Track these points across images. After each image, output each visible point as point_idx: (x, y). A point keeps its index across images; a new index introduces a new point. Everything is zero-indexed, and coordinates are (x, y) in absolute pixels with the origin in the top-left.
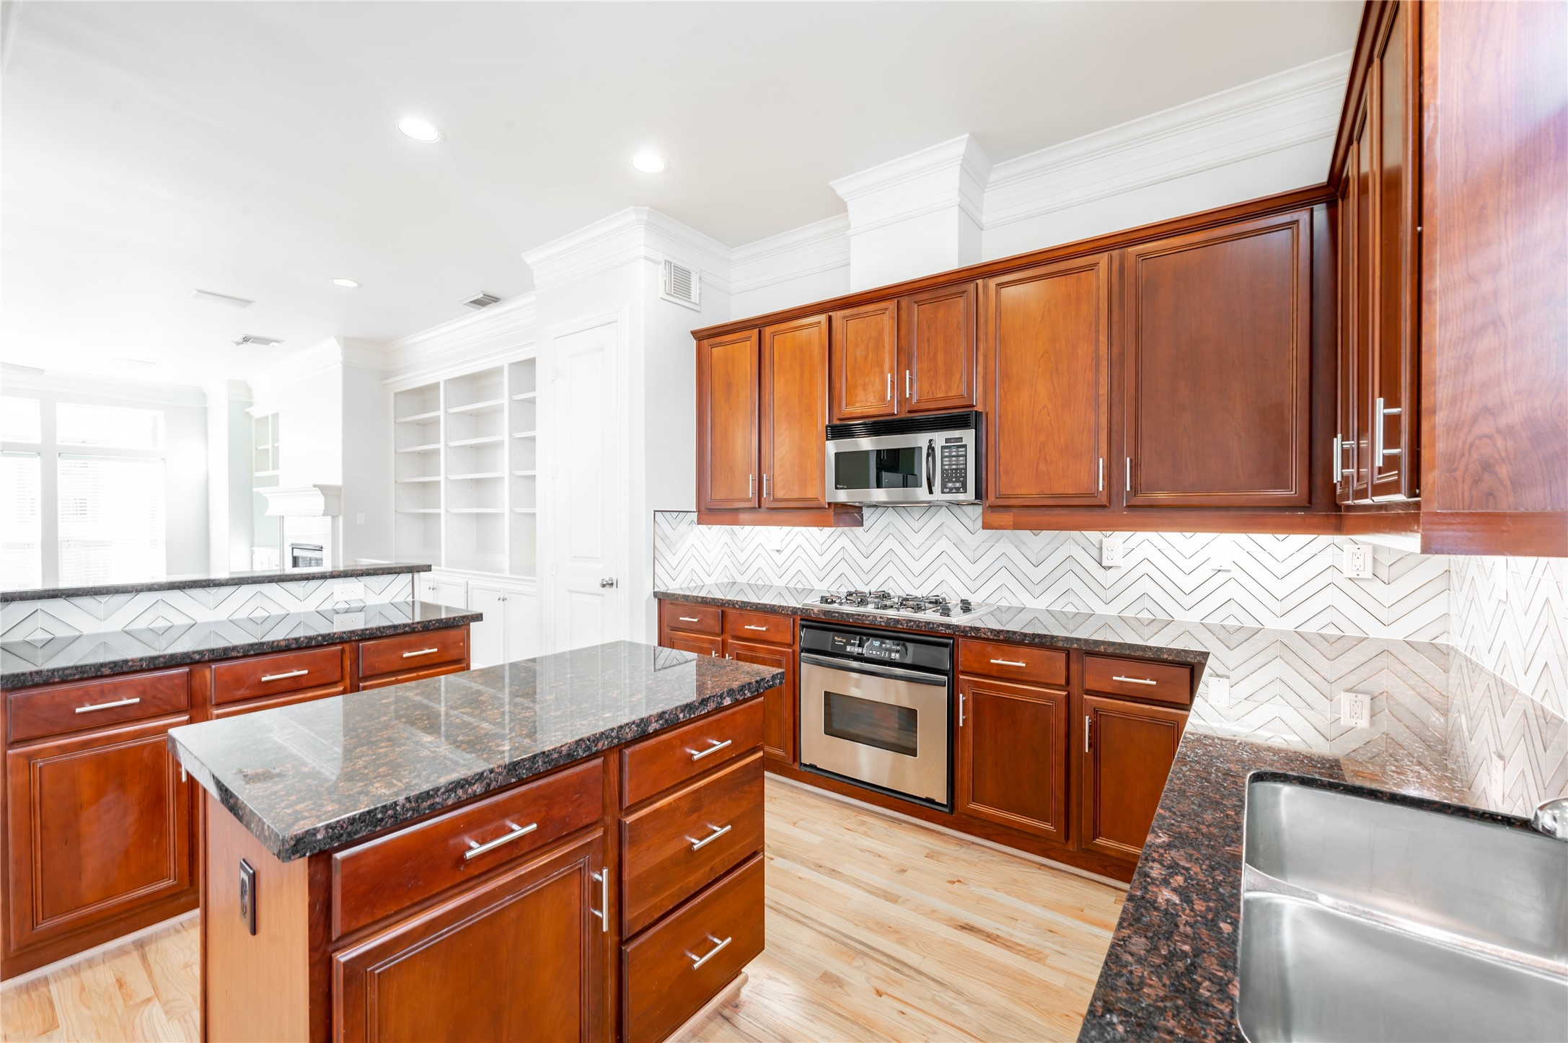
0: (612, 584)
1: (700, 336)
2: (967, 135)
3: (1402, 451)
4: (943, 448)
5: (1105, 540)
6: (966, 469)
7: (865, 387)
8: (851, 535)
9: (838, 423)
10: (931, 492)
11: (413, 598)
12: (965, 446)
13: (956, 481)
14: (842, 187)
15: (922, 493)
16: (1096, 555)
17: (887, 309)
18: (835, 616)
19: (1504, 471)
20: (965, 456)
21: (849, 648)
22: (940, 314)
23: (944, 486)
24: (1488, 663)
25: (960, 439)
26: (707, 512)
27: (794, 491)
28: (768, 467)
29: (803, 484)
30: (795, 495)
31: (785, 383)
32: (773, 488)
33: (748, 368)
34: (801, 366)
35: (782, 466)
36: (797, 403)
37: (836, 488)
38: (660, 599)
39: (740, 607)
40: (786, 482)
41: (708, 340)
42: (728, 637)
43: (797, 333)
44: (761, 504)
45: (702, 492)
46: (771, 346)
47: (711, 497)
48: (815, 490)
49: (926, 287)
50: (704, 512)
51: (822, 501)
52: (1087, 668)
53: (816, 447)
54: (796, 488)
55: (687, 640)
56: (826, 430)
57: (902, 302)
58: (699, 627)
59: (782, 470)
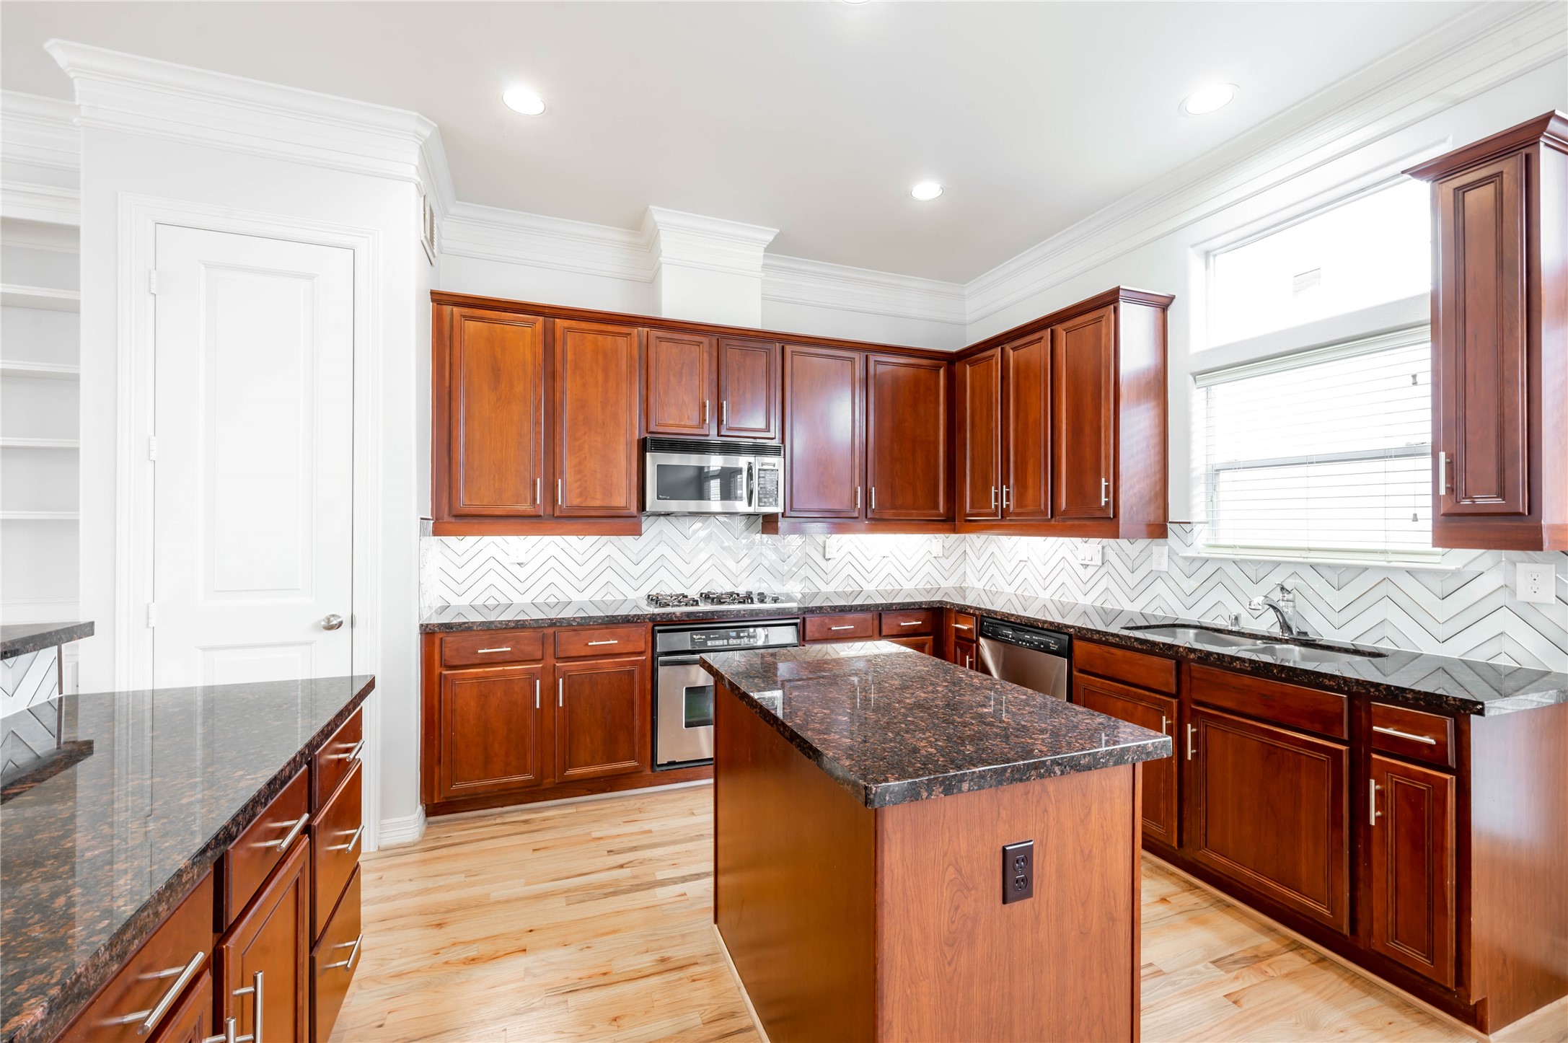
0: (340, 624)
1: (441, 300)
2: (778, 231)
3: (1111, 499)
4: (759, 470)
5: (827, 540)
6: (778, 488)
7: (679, 408)
9: (650, 435)
10: (750, 504)
11: (61, 692)
12: (776, 470)
13: (770, 498)
14: (660, 216)
15: (742, 506)
16: (822, 551)
17: (701, 342)
18: (699, 616)
19: (1134, 510)
20: (776, 478)
21: (709, 643)
22: (748, 360)
23: (760, 500)
25: (773, 464)
26: (453, 520)
27: (594, 498)
28: (562, 472)
29: (608, 492)
30: (597, 503)
31: (584, 385)
32: (567, 495)
33: (529, 357)
34: (606, 372)
35: (580, 472)
36: (599, 409)
37: (658, 498)
38: (428, 633)
39: (579, 624)
40: (585, 488)
41: (456, 309)
42: (553, 661)
43: (600, 337)
44: (549, 511)
45: (445, 496)
46: (564, 343)
47: (464, 501)
48: (623, 498)
49: (738, 335)
50: (447, 518)
51: (634, 509)
52: (884, 621)
53: (624, 457)
54: (599, 495)
55: (485, 677)
56: (639, 441)
57: (715, 342)
58: (508, 657)
59: (578, 477)
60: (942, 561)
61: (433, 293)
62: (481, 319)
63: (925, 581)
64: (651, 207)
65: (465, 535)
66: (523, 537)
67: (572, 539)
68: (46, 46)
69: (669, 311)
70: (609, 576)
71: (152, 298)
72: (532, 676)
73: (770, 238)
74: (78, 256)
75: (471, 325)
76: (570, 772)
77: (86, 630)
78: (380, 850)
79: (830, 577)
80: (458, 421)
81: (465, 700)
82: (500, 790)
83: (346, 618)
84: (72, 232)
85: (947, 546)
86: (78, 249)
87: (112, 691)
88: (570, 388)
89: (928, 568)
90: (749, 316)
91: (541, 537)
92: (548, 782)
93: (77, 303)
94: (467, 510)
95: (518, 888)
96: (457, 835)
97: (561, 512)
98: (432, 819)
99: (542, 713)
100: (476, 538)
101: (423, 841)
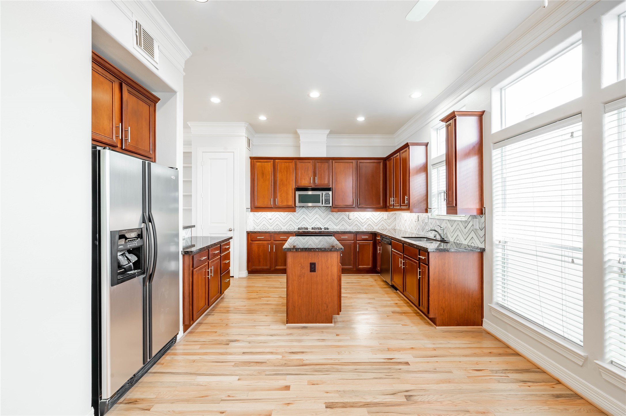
1: (252, 158)
2: (330, 130)
3: (408, 202)
4: (325, 195)
5: (350, 214)
6: (330, 199)
7: (305, 179)
8: (293, 214)
9: (297, 187)
10: (322, 204)
11: (192, 236)
12: (330, 195)
13: (328, 202)
14: (299, 131)
15: (320, 204)
16: (348, 217)
17: (310, 162)
19: (416, 205)
20: (330, 197)
22: (323, 166)
23: (325, 203)
24: (403, 229)
25: (329, 193)
26: (254, 208)
27: (284, 203)
28: (277, 197)
29: (287, 201)
30: (285, 204)
31: (282, 175)
32: (278, 202)
33: (270, 170)
34: (287, 172)
35: (281, 197)
36: (285, 181)
37: (299, 203)
38: (248, 233)
39: (278, 233)
40: (282, 201)
41: (255, 160)
42: (273, 241)
43: (285, 163)
44: (274, 206)
45: (253, 203)
46: (277, 166)
47: (257, 204)
48: (291, 203)
49: (319, 159)
50: (253, 208)
51: (293, 206)
52: (357, 236)
53: (291, 192)
54: (285, 202)
55: (259, 243)
56: (295, 188)
57: (314, 161)
58: (263, 239)
59: (281, 198)
60: (388, 220)
61: (250, 157)
62: (260, 162)
63: (381, 226)
64: (297, 130)
65: (259, 212)
66: (271, 212)
67: (282, 213)
68: (187, 123)
69: (302, 155)
70: (291, 222)
71: (202, 167)
72: (268, 244)
73: (328, 132)
74: (192, 156)
75: (258, 163)
76: (276, 267)
77: (194, 226)
78: (239, 278)
79: (351, 224)
80: (255, 186)
81: (255, 248)
82: (262, 269)
83: (233, 229)
84: (191, 152)
85: (389, 216)
86: (192, 155)
87: (196, 236)
88: (279, 176)
89: (382, 222)
90: (323, 154)
91: (275, 212)
92: (273, 269)
93: (192, 166)
94: (258, 206)
95: (261, 285)
96: (253, 277)
97: (277, 206)
98: (249, 274)
99: (271, 252)
100: (261, 213)
101: (246, 277)
